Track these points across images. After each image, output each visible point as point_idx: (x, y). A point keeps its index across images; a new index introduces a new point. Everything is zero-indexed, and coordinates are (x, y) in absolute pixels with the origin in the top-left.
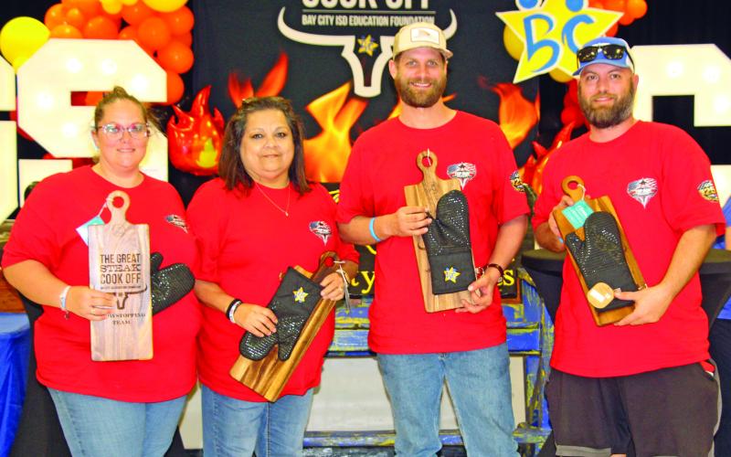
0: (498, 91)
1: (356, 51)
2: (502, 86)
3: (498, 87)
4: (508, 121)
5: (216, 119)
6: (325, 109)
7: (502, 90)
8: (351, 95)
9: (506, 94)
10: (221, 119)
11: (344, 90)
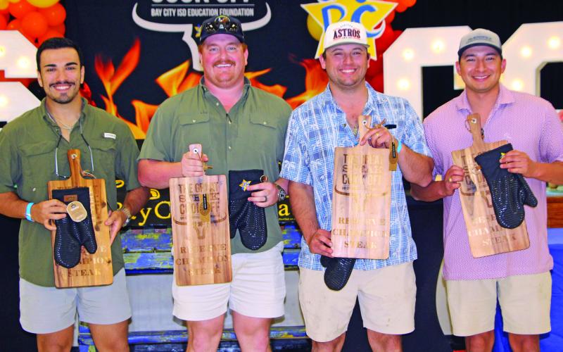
0: (304, 65)
1: (193, 36)
2: (307, 61)
3: (304, 62)
4: (313, 88)
5: (85, 90)
6: (170, 81)
7: (306, 64)
8: (191, 70)
9: (310, 67)
10: (89, 90)
11: (185, 66)
